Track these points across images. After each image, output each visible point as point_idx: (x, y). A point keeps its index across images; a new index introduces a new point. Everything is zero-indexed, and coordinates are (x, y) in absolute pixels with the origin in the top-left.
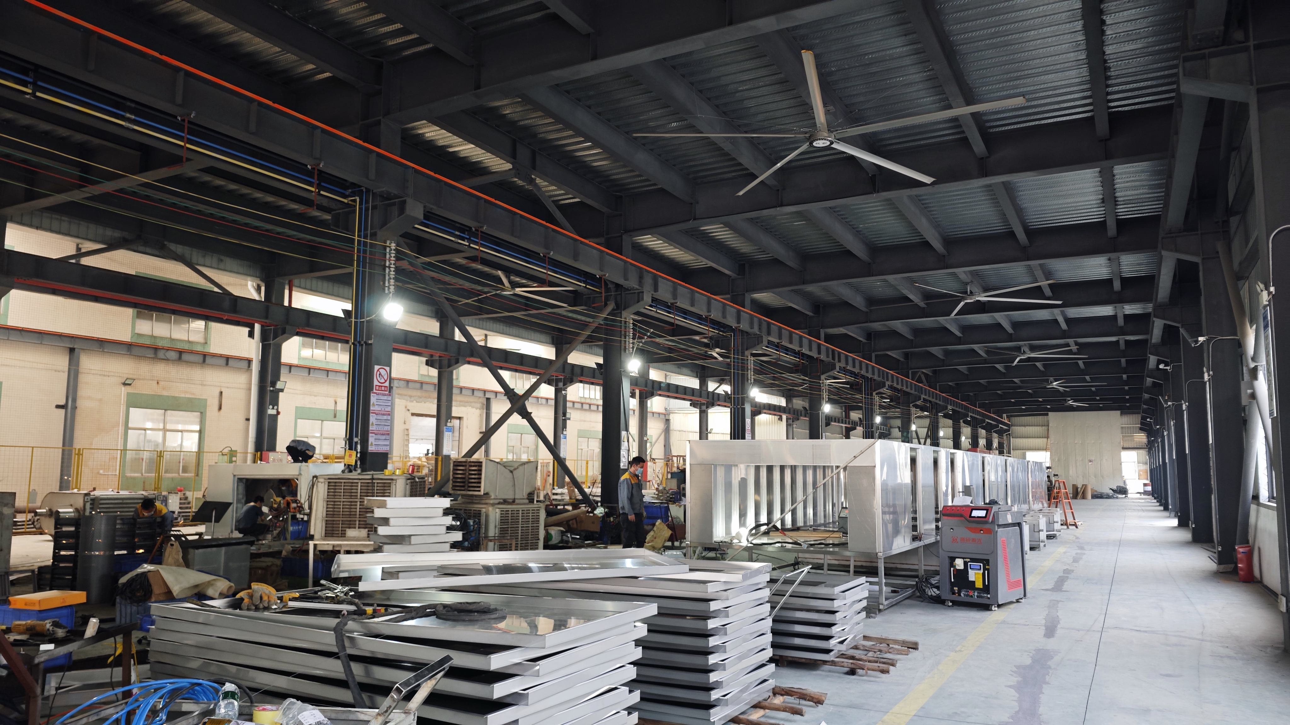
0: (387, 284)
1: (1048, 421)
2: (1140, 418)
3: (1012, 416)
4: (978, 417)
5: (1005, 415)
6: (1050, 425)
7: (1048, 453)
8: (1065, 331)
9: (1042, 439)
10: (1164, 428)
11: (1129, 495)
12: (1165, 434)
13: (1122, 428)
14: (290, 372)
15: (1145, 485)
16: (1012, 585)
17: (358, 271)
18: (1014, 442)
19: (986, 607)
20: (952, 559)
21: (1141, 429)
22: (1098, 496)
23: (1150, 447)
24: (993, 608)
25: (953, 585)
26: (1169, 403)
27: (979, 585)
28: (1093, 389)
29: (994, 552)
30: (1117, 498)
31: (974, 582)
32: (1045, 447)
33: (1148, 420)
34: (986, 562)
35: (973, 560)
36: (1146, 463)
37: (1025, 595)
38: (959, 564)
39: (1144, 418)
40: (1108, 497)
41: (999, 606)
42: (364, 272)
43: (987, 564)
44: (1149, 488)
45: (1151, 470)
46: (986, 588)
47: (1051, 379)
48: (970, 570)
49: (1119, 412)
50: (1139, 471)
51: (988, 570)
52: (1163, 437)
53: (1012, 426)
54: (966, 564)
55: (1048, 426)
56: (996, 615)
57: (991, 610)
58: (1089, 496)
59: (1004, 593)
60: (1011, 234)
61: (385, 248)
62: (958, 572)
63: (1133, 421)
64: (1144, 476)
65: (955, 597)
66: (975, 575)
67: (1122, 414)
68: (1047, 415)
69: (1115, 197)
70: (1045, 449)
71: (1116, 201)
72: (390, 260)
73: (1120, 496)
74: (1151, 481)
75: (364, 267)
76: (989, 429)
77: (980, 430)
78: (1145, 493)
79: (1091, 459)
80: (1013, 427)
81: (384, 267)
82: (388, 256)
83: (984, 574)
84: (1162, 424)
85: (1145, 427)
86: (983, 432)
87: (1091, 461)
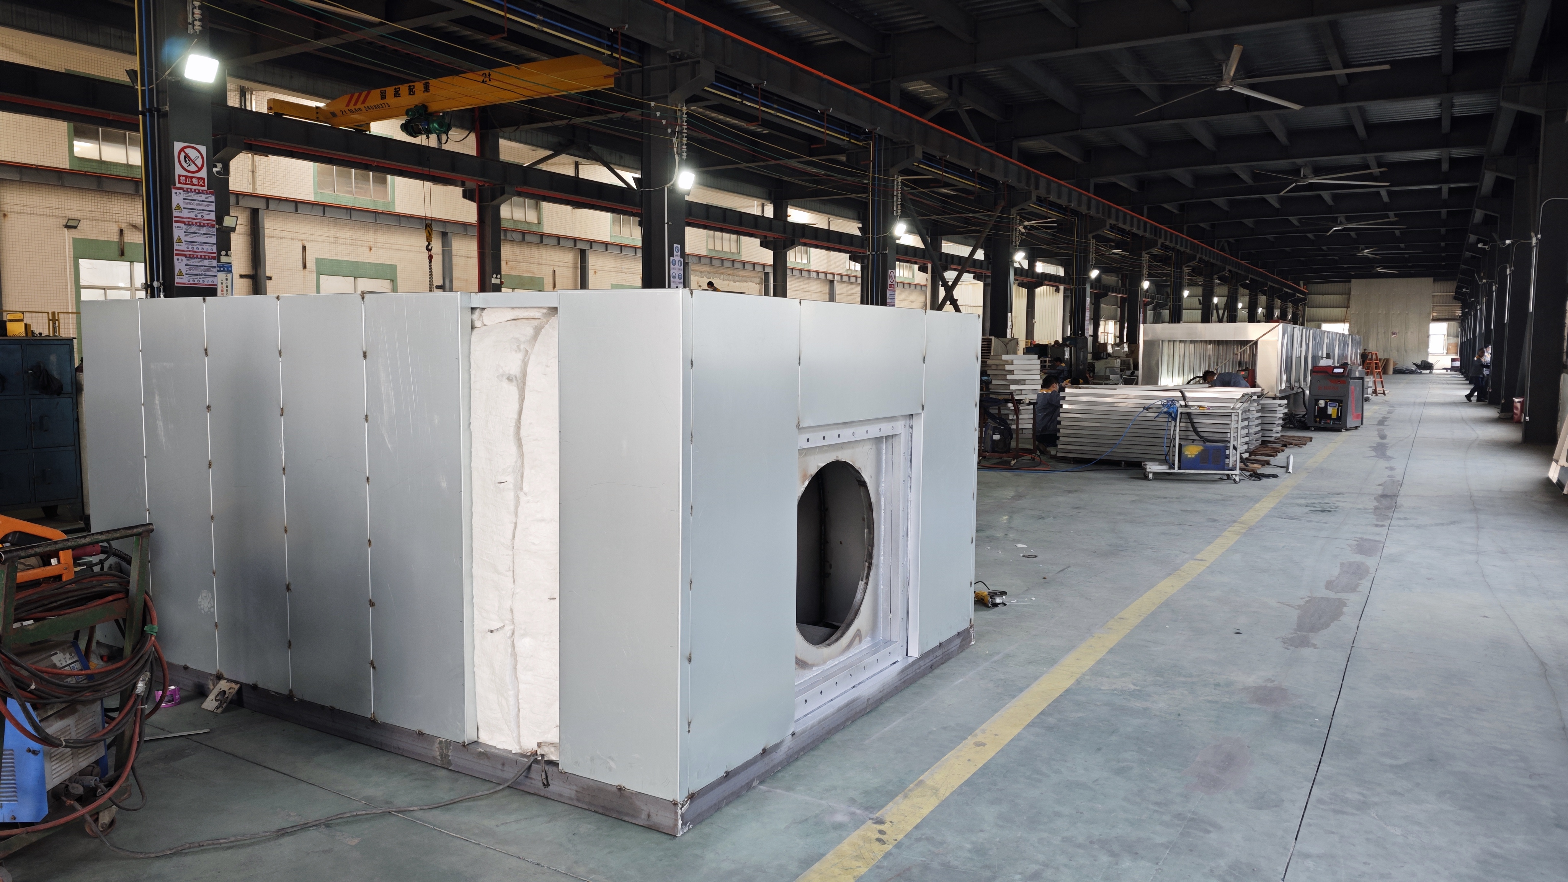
0: (895, 209)
1: (1350, 289)
2: (1455, 287)
3: (1309, 283)
4: (1276, 286)
5: (1301, 283)
6: (1352, 293)
7: (1347, 325)
8: (1386, 203)
9: (1340, 309)
10: (1478, 302)
11: (1434, 371)
12: (1478, 308)
13: (1434, 296)
14: (607, 250)
15: (1453, 360)
16: (1356, 417)
17: (873, 201)
18: (1310, 312)
19: (1339, 430)
20: (1317, 401)
21: (1455, 298)
22: (1399, 371)
23: (1463, 321)
24: (1343, 430)
25: (1316, 417)
26: (1484, 281)
27: (1334, 416)
28: (1406, 256)
29: (1346, 395)
30: (1421, 373)
31: (1331, 415)
32: (1343, 319)
33: (1464, 290)
34: (1340, 402)
35: (1331, 401)
36: (1457, 336)
37: (1362, 424)
38: (1322, 403)
39: (1459, 288)
40: (1412, 372)
41: (1347, 430)
42: (879, 201)
43: (1341, 402)
44: (1458, 364)
45: (1462, 343)
46: (1339, 418)
47: (1363, 246)
48: (1329, 407)
49: (1432, 279)
50: (1448, 344)
51: (1341, 407)
52: (1476, 311)
53: (1309, 294)
54: (1326, 403)
55: (1350, 294)
56: (1344, 434)
57: (1341, 431)
58: (1391, 371)
59: (1351, 422)
60: (1352, 128)
61: (893, 181)
62: (1320, 409)
63: (1447, 289)
64: (1453, 349)
65: (1317, 425)
66: (1331, 410)
67: (1435, 281)
68: (1350, 281)
69: (1452, 102)
70: (1343, 321)
71: (1452, 105)
72: (897, 191)
73: (1424, 372)
74: (1461, 356)
75: (879, 196)
76: (1285, 298)
77: (1276, 300)
78: (1453, 369)
79: (1394, 331)
80: (1310, 296)
81: (893, 196)
82: (895, 187)
83: (1338, 410)
84: (1477, 297)
85: (1459, 297)
86: (1278, 302)
87: (1394, 334)
